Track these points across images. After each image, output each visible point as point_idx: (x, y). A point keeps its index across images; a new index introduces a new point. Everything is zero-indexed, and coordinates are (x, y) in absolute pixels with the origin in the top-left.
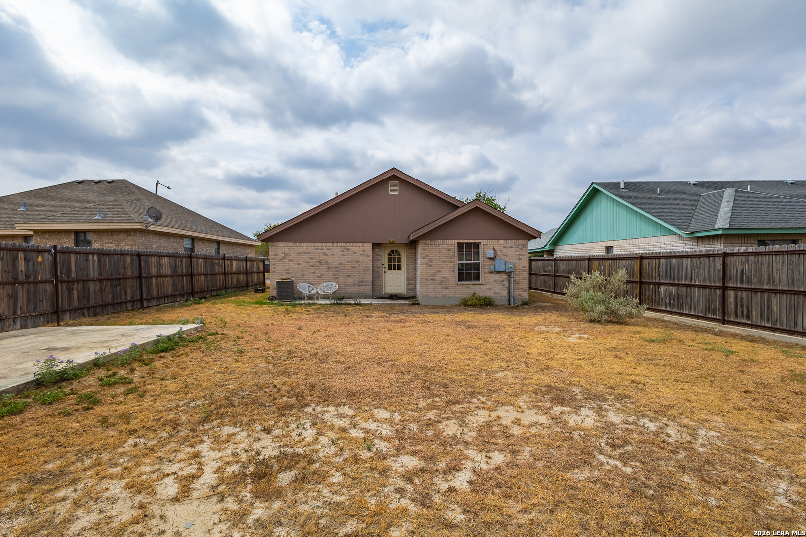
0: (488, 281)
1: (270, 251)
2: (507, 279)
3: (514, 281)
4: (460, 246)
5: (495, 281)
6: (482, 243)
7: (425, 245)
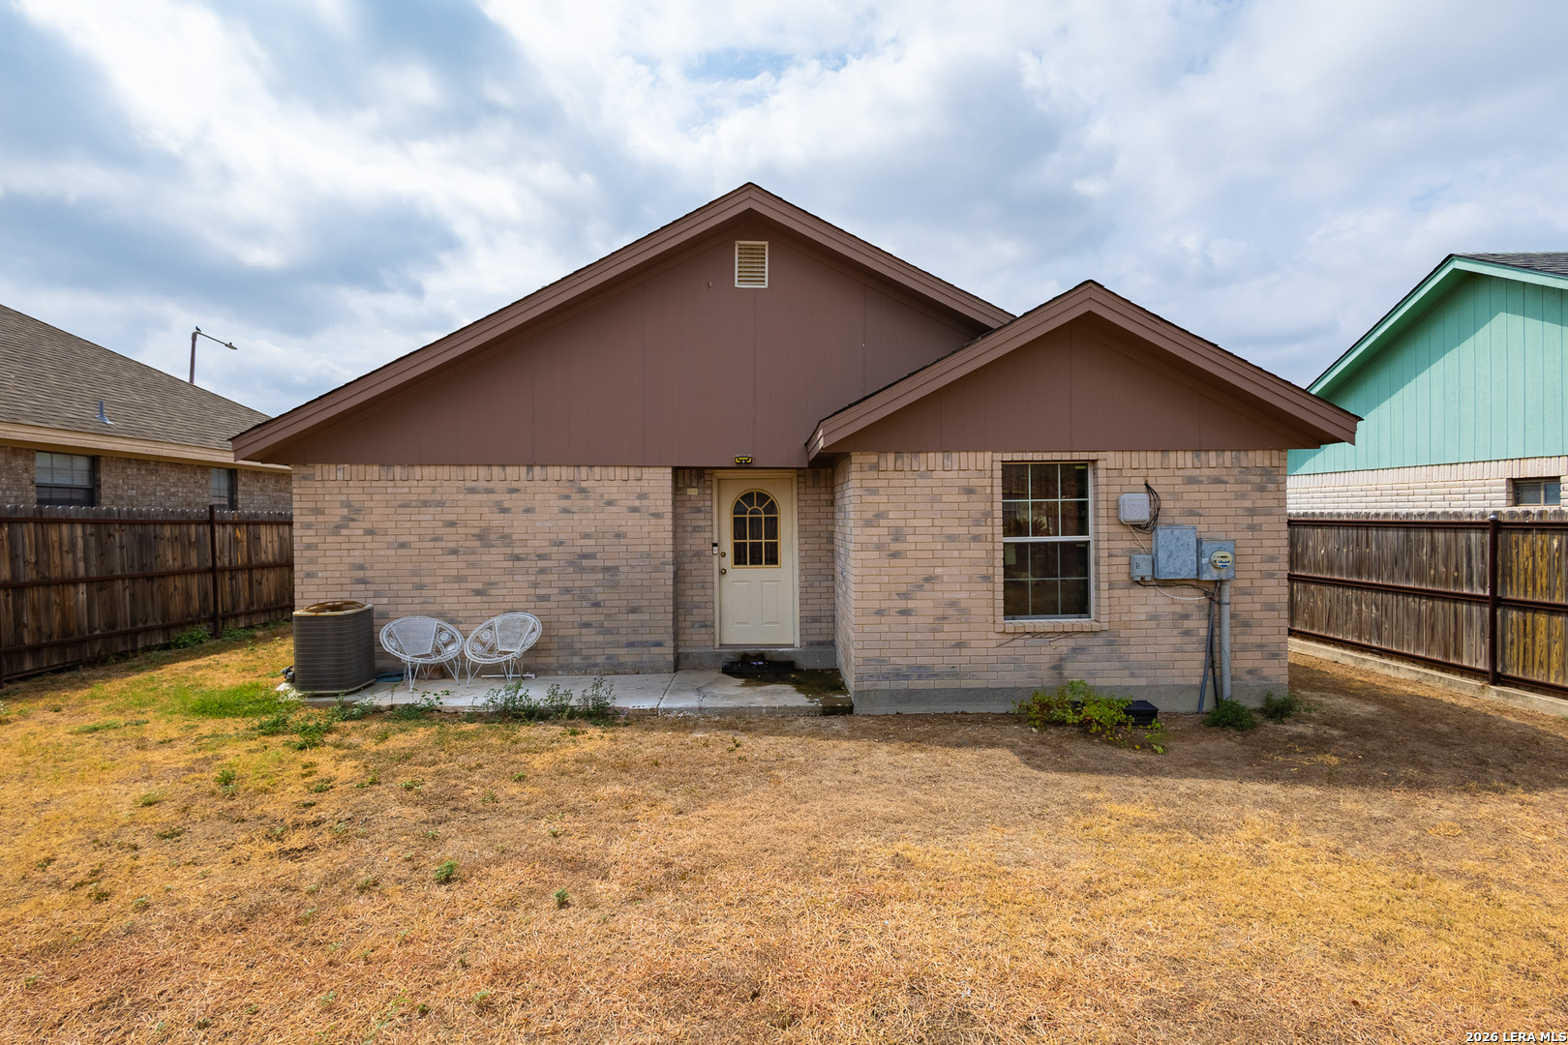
0: (1125, 618)
1: (296, 498)
2: (1200, 607)
3: (1233, 616)
4: (1013, 478)
5: (1153, 617)
6: (1100, 464)
7: (874, 474)
